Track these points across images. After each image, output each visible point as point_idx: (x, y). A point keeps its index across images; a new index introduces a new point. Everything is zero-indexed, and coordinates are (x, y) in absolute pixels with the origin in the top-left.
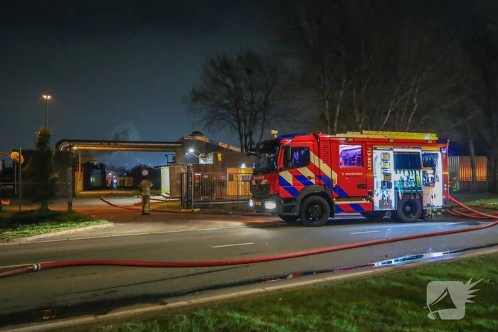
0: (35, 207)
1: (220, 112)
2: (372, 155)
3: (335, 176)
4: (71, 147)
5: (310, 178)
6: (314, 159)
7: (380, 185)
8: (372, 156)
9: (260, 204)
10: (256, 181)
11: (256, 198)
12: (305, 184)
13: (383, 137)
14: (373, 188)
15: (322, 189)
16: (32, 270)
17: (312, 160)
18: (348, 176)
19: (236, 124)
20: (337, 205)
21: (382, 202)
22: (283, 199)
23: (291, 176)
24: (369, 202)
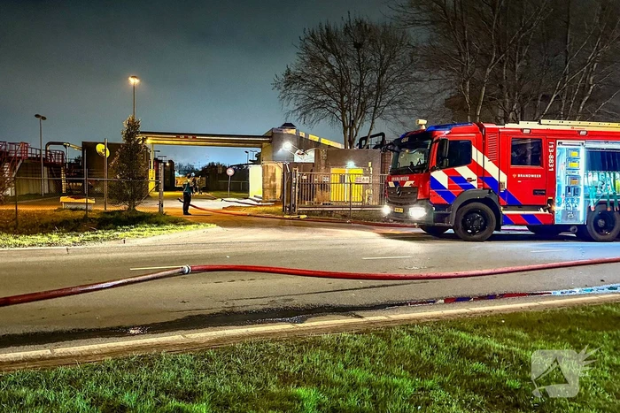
0: (122, 207)
1: (319, 98)
2: (555, 151)
3: (503, 178)
4: (144, 140)
5: (471, 180)
6: (477, 155)
7: (563, 191)
8: (554, 154)
9: (401, 210)
10: (396, 183)
11: (394, 203)
12: (464, 187)
13: (569, 128)
14: (554, 195)
15: (485, 194)
16: (183, 273)
17: (474, 157)
18: (521, 179)
19: (338, 113)
20: (505, 215)
21: (565, 212)
22: (434, 205)
23: (446, 177)
24: (547, 212)
